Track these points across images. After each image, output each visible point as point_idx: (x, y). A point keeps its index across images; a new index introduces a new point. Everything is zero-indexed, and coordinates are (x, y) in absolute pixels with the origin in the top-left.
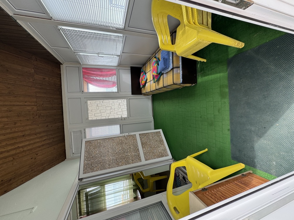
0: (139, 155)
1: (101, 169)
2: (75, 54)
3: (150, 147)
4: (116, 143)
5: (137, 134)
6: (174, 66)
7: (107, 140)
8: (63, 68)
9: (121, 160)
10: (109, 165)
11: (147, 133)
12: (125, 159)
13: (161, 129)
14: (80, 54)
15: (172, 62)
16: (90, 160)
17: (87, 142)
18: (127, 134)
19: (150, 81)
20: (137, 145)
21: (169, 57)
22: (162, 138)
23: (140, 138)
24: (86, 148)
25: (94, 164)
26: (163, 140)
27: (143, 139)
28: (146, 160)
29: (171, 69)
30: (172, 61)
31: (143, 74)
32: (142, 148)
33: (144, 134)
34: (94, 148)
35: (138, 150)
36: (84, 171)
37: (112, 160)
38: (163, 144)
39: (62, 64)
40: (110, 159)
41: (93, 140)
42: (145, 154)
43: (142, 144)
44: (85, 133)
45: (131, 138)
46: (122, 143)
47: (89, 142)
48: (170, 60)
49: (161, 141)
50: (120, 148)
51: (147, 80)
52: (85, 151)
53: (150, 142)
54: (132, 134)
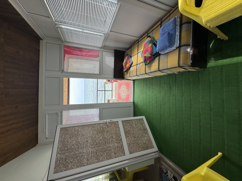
0: (122, 146)
1: (78, 167)
2: (57, 26)
3: (134, 136)
4: (96, 131)
5: (120, 120)
6: (182, 44)
7: (87, 128)
8: (43, 44)
9: (102, 153)
10: (88, 160)
11: (130, 120)
12: (107, 152)
13: (144, 116)
14: (62, 27)
15: (179, 39)
16: (64, 154)
17: (62, 129)
18: (109, 120)
19: (137, 65)
20: (119, 134)
21: (176, 33)
22: (145, 126)
23: (123, 125)
24: (61, 136)
25: (69, 159)
26: (146, 129)
27: (126, 127)
28: (131, 153)
29: (177, 48)
30: (178, 37)
31: (128, 57)
32: (126, 137)
33: (127, 121)
34: (70, 137)
35: (121, 140)
36: (55, 168)
37: (92, 154)
38: (147, 133)
39: (42, 40)
40: (89, 152)
41: (70, 127)
42: (129, 145)
43: (126, 133)
44: (61, 115)
45: (113, 125)
46: (103, 132)
47: (65, 130)
48: (176, 37)
49: (145, 129)
50: (101, 138)
51: (132, 63)
52: (59, 141)
53: (134, 130)
54: (115, 120)
